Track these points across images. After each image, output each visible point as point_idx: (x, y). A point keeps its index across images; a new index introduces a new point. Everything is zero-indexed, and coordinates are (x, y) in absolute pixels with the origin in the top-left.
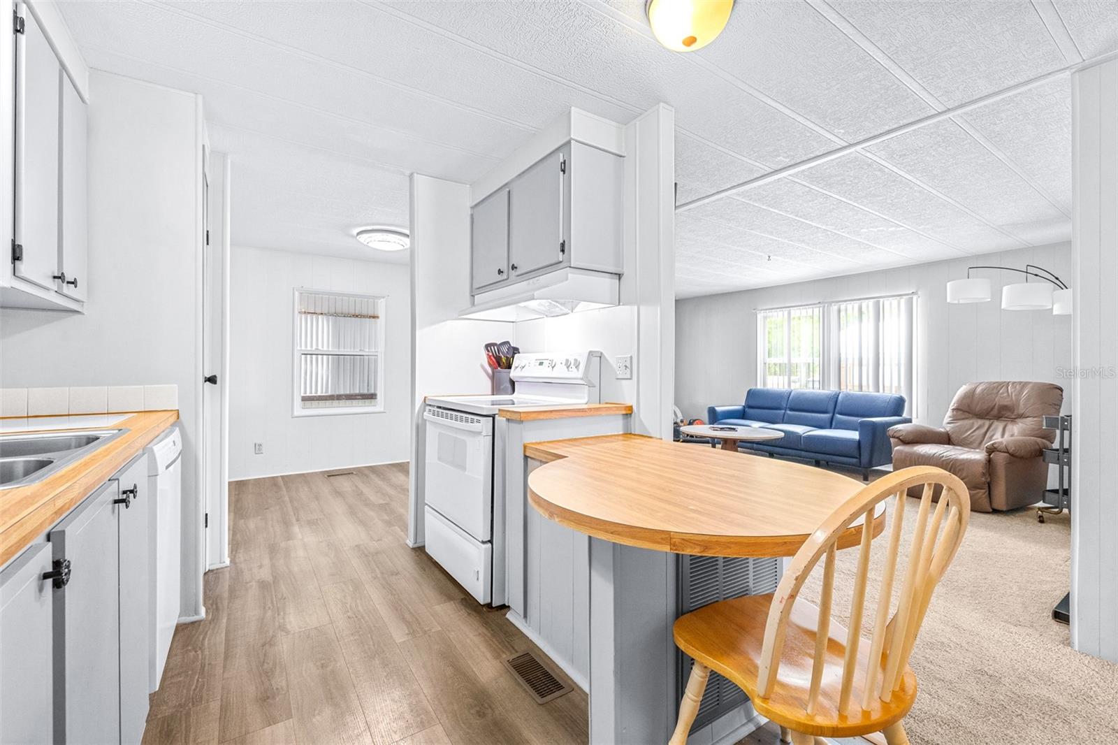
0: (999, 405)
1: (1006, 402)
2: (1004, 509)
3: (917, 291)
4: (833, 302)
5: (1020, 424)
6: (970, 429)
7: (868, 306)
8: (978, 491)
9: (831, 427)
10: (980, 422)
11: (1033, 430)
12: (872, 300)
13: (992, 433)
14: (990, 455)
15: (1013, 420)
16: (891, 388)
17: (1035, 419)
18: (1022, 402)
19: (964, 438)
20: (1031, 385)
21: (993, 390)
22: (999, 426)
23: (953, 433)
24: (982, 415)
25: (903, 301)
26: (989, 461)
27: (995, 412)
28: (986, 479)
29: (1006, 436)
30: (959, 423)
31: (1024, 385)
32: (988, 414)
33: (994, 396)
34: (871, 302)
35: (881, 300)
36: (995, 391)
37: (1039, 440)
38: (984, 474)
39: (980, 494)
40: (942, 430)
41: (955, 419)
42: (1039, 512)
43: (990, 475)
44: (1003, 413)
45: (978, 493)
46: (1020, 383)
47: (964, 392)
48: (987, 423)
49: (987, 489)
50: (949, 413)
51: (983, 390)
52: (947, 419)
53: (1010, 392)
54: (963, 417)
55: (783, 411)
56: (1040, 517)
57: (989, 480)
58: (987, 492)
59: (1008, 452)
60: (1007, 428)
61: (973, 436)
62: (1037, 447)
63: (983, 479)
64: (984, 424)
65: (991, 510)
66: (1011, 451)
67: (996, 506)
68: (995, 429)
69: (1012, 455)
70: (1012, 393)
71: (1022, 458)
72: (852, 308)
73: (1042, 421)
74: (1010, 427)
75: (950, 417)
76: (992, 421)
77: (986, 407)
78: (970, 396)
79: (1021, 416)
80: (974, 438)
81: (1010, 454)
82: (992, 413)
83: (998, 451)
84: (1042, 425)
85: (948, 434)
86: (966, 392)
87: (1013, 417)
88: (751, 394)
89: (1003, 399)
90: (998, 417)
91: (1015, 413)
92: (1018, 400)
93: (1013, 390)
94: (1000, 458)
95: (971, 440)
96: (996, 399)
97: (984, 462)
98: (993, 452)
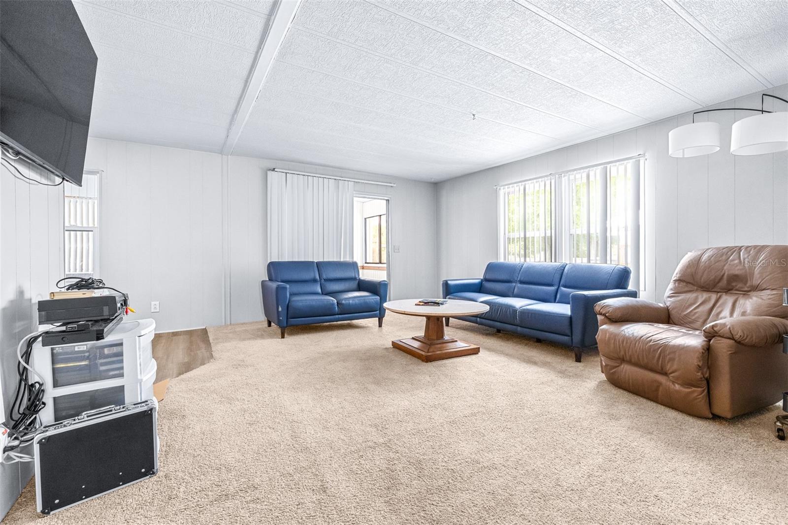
0: (728, 275)
1: (737, 271)
2: (729, 416)
3: (644, 154)
4: (563, 172)
5: (754, 298)
6: (694, 304)
7: (596, 174)
8: (694, 389)
9: (554, 301)
10: (705, 295)
11: (770, 306)
12: (600, 167)
13: (719, 310)
14: (710, 340)
15: (746, 293)
16: (617, 259)
17: (774, 292)
18: (757, 271)
19: (685, 315)
20: (768, 249)
21: (722, 256)
22: (728, 300)
23: (673, 309)
24: (707, 287)
25: (630, 164)
26: (708, 350)
27: (724, 282)
28: (702, 373)
29: (735, 315)
30: (682, 297)
31: (760, 249)
32: (715, 286)
33: (723, 264)
34: (599, 170)
35: (608, 166)
36: (724, 257)
37: (777, 320)
38: (699, 368)
39: (696, 394)
40: (661, 305)
41: (677, 292)
42: (778, 424)
43: (709, 368)
44: (734, 284)
45: (693, 392)
46: (755, 247)
47: (689, 260)
48: (714, 297)
49: (705, 387)
50: (671, 286)
51: (710, 258)
52: (668, 292)
53: (742, 258)
54: (686, 289)
55: (514, 284)
56: (779, 430)
57: (707, 375)
58: (706, 391)
59: (733, 339)
60: (738, 302)
61: (696, 313)
62: (775, 331)
63: (699, 374)
64: (709, 299)
65: (711, 416)
66: (737, 337)
67: (717, 411)
68: (724, 304)
69: (738, 342)
70: (744, 259)
71: (753, 346)
72: (581, 177)
73: (782, 295)
74: (741, 301)
75: (671, 289)
76: (719, 294)
77: (712, 278)
78: (695, 264)
79: (756, 288)
80: (697, 315)
81: (736, 341)
82: (720, 284)
83: (720, 336)
84: (782, 301)
85: (668, 310)
86: (691, 260)
87: (746, 289)
88: (491, 268)
89: (733, 267)
90: (728, 290)
91: (749, 284)
92: (752, 268)
93: (746, 256)
94: (722, 346)
95: (693, 318)
96: (725, 268)
97: (701, 351)
98: (714, 336)
